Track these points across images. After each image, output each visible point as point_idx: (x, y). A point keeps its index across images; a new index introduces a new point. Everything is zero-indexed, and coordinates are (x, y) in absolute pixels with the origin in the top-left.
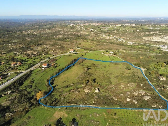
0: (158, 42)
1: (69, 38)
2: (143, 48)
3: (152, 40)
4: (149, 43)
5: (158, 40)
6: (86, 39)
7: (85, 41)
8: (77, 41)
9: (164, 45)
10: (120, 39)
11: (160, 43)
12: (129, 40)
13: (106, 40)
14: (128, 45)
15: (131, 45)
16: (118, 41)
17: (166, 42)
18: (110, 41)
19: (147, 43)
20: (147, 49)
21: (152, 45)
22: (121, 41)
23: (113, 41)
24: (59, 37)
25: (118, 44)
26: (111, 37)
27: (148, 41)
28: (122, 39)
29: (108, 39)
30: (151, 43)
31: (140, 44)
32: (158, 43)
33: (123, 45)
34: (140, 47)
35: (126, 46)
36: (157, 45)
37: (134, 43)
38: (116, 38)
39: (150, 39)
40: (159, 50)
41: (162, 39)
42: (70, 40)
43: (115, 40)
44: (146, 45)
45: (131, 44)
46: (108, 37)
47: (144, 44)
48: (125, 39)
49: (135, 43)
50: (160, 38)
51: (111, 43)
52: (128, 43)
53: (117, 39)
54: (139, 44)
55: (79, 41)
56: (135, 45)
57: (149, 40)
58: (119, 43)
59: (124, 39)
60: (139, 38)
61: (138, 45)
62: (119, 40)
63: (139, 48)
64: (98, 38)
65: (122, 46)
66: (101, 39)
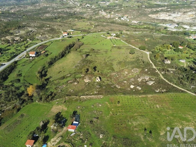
0: (165, 20)
1: (59, 18)
2: (149, 28)
3: (159, 18)
4: (156, 21)
5: (166, 18)
6: (82, 18)
7: (81, 21)
8: (71, 21)
9: (171, 23)
10: (122, 18)
11: (167, 21)
12: (134, 19)
13: (106, 18)
14: (133, 24)
15: (136, 25)
16: (120, 20)
17: (173, 20)
18: (111, 20)
19: (153, 22)
20: (153, 29)
21: (158, 25)
22: (124, 20)
23: (114, 19)
24: (46, 16)
25: (120, 24)
26: (112, 16)
27: (154, 19)
28: (126, 18)
29: (108, 17)
30: (158, 22)
31: (145, 23)
32: (165, 21)
34: (145, 26)
35: (130, 26)
36: (163, 23)
37: (138, 22)
38: (118, 16)
39: (157, 17)
40: (166, 29)
41: (170, 17)
42: (62, 20)
43: (117, 19)
44: (152, 25)
45: (135, 23)
46: (109, 15)
47: (150, 24)
48: (129, 17)
49: (140, 23)
50: (168, 16)
51: (113, 22)
52: (132, 22)
53: (119, 17)
54: (144, 23)
55: (73, 21)
56: (140, 25)
57: (156, 18)
58: (122, 23)
59: (127, 17)
60: (144, 16)
61: (143, 25)
62: (122, 19)
63: (145, 28)
64: (96, 17)
65: (126, 26)
66: (100, 18)
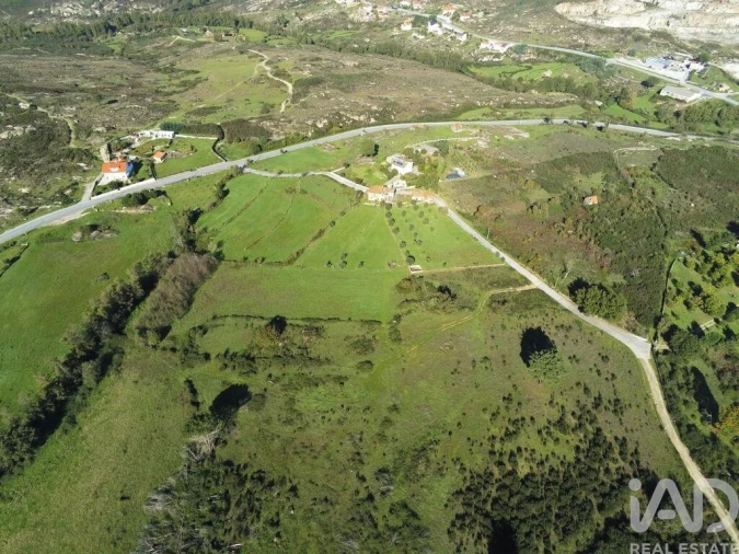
0: (636, 33)
1: (126, 22)
3: (607, 24)
4: (592, 41)
5: (633, 23)
6: (237, 23)
8: (179, 44)
9: (666, 52)
10: (434, 21)
11: (646, 41)
12: (488, 28)
13: (357, 25)
14: (485, 59)
15: (499, 64)
16: (424, 33)
17: (669, 29)
18: (380, 38)
19: (579, 46)
21: (610, 61)
22: (440, 33)
23: (396, 32)
24: (60, 16)
25: (429, 61)
26: (384, 10)
27: (585, 27)
28: (447, 23)
29: (366, 19)
30: (602, 43)
31: (546, 52)
32: (638, 39)
33: (459, 66)
34: (548, 74)
35: (473, 69)
36: (632, 54)
37: (512, 45)
38: (409, 12)
39: (595, 13)
40: (653, 91)
41: (655, 14)
42: (138, 37)
43: (407, 27)
44: (578, 61)
45: (498, 55)
46: (369, 9)
47: (569, 55)
48: (462, 18)
49: (520, 50)
50: (642, 8)
51: (390, 50)
52: (483, 46)
53: (417, 17)
54: (539, 52)
55: (192, 46)
56: (519, 63)
57: (590, 21)
58: (431, 51)
59: (455, 18)
60: (536, 13)
61: (534, 62)
62: (432, 28)
64: (308, 17)
65: (452, 70)
66: (326, 21)
